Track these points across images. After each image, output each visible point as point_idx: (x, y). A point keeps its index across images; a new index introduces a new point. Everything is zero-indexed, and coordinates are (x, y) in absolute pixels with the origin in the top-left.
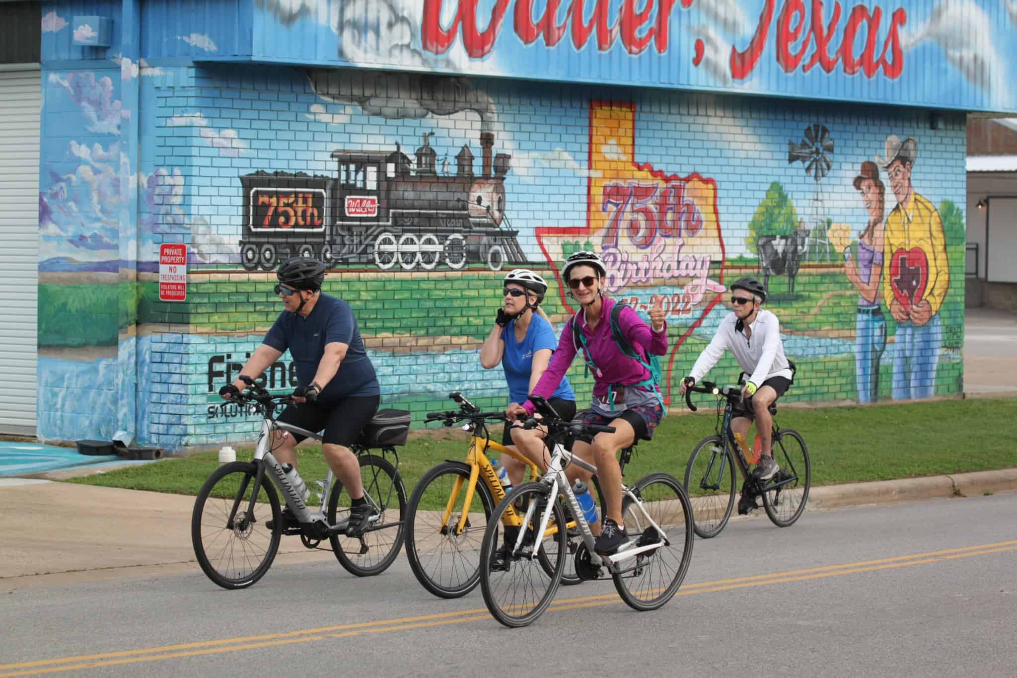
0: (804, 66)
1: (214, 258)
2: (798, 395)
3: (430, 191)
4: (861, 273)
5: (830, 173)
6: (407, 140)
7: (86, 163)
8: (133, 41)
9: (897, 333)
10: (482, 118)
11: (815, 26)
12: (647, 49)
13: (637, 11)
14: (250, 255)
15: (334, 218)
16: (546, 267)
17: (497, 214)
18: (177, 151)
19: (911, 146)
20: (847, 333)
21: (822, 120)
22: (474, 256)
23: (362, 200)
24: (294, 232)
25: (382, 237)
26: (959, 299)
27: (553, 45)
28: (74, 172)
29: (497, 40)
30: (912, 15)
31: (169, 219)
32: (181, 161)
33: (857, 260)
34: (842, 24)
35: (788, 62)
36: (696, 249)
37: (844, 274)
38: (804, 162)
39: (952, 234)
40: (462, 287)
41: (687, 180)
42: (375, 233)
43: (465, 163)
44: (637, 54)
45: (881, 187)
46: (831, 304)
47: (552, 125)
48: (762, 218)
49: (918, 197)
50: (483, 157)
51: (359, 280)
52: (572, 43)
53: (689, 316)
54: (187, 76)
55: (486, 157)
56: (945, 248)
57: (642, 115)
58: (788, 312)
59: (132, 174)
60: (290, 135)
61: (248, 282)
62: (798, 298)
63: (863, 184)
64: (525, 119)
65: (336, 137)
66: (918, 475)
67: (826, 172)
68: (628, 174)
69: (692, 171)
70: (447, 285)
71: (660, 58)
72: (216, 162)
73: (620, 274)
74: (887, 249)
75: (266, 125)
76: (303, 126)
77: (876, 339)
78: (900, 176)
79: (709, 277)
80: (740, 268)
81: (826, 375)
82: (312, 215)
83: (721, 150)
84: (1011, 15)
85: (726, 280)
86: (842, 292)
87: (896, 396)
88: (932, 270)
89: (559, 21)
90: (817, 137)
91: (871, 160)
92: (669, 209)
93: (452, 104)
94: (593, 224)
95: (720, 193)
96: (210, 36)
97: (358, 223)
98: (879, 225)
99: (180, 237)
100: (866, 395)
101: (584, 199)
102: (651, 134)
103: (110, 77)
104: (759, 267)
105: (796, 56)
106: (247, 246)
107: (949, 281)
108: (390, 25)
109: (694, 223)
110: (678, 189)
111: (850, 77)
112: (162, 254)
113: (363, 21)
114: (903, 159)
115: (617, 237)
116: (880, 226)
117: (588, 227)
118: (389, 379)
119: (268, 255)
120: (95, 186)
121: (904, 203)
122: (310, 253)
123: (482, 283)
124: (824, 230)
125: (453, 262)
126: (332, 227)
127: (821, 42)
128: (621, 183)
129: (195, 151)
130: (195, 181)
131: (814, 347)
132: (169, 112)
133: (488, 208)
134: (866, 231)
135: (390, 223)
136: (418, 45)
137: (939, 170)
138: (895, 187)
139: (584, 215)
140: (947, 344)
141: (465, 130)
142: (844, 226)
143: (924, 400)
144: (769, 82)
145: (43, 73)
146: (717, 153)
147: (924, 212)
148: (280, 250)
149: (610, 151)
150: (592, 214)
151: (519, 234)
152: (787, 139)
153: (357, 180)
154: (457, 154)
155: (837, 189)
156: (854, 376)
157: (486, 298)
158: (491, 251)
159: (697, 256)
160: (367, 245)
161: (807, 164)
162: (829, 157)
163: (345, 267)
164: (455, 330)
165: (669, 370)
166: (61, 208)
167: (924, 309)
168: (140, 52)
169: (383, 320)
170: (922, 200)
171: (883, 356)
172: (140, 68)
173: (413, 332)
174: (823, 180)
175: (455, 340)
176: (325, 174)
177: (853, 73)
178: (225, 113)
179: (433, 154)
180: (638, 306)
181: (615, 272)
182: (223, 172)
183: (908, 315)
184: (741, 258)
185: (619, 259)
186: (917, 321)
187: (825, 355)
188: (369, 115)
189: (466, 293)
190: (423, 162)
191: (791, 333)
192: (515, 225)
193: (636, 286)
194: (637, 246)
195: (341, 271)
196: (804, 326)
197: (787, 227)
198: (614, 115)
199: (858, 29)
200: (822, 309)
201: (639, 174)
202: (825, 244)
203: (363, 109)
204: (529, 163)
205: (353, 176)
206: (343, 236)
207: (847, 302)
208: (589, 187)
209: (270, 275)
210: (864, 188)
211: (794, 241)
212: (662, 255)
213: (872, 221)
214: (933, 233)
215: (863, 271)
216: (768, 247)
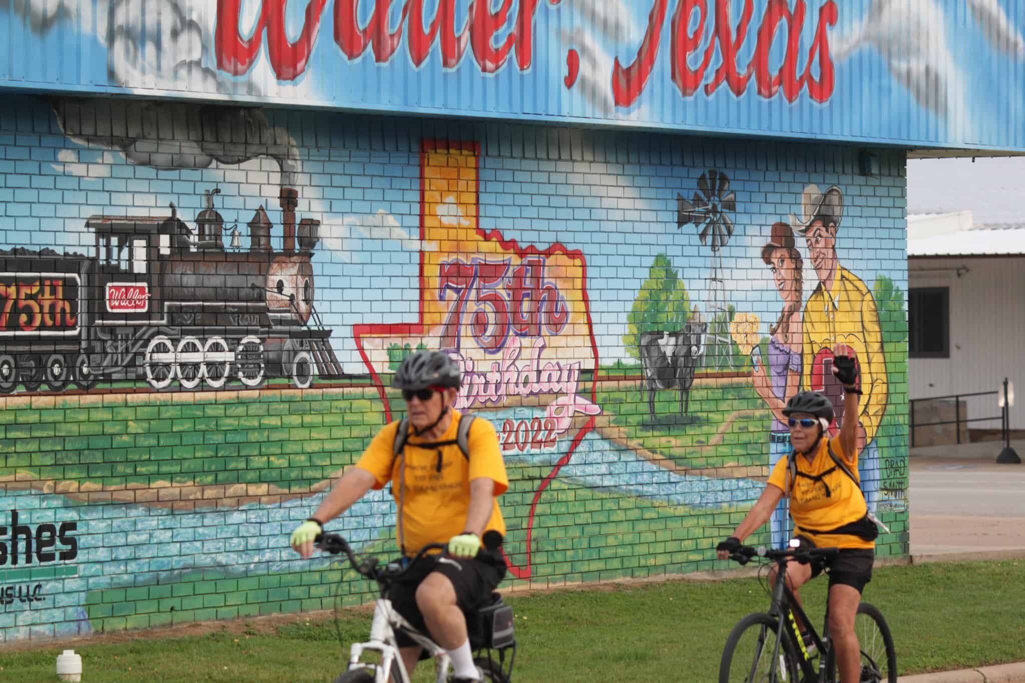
0: (706, 86)
2: (697, 562)
3: (216, 274)
4: (774, 384)
5: (732, 241)
6: (185, 201)
10: (281, 167)
11: (721, 30)
12: (506, 64)
13: (492, 10)
15: (91, 314)
16: (368, 381)
17: (303, 307)
19: (835, 199)
20: (756, 471)
21: (720, 164)
22: (275, 368)
23: (127, 289)
24: (39, 337)
25: (154, 342)
26: (901, 420)
27: (385, 60)
29: (312, 56)
30: (844, 10)
33: (769, 366)
34: (755, 24)
35: (686, 80)
36: (560, 353)
37: (752, 386)
38: (697, 224)
39: (891, 326)
40: (261, 412)
41: (548, 253)
42: (146, 337)
43: (262, 232)
44: (492, 71)
45: (797, 259)
46: (736, 430)
47: (372, 176)
48: (645, 307)
49: (845, 273)
50: (285, 224)
51: (126, 405)
52: (410, 59)
53: (554, 449)
55: (288, 223)
56: (882, 347)
57: (488, 160)
58: (679, 442)
60: (31, 195)
62: (694, 421)
63: (774, 255)
64: (338, 168)
65: (93, 198)
66: (936, 669)
67: (726, 238)
68: (471, 246)
69: (554, 240)
70: (241, 410)
71: (522, 77)
74: (807, 349)
76: (48, 182)
78: (822, 244)
79: (577, 393)
80: (618, 379)
82: (63, 310)
83: (591, 209)
84: (973, 8)
85: (600, 397)
86: (749, 412)
88: (866, 379)
89: (393, 27)
90: (713, 189)
91: (784, 220)
92: (524, 296)
93: (242, 148)
94: (427, 319)
95: (591, 272)
97: (123, 322)
98: (795, 314)
101: (416, 283)
102: (499, 187)
104: (642, 378)
105: (696, 72)
107: (888, 394)
108: (175, 34)
109: (557, 316)
110: (537, 266)
111: (767, 100)
113: (139, 27)
114: (826, 219)
115: (459, 337)
116: (798, 316)
117: (421, 324)
118: (168, 547)
119: (5, 370)
121: (828, 283)
122: (61, 366)
123: (287, 406)
124: (725, 322)
125: (248, 377)
126: (89, 328)
127: (729, 51)
128: (463, 259)
131: (715, 492)
133: (292, 298)
134: (779, 323)
135: (164, 322)
136: (212, 64)
137: (870, 233)
138: (816, 259)
139: (415, 307)
140: (887, 485)
141: (260, 185)
142: (750, 317)
144: (662, 112)
146: (586, 214)
147: (854, 295)
148: (23, 363)
149: (448, 213)
150: (426, 303)
151: (333, 335)
152: (676, 192)
153: (120, 259)
154: (250, 220)
155: (742, 263)
156: (768, 533)
157: (291, 427)
158: (297, 360)
159: (562, 363)
160: (136, 354)
161: (702, 227)
162: (730, 217)
163: (107, 386)
164: (251, 475)
165: (529, 529)
169: (158, 462)
170: (851, 277)
173: (197, 480)
174: (724, 251)
175: (253, 490)
176: (80, 251)
177: (770, 95)
179: (218, 220)
184: (619, 366)
187: (730, 503)
188: (134, 165)
189: (266, 421)
190: (207, 232)
191: (686, 472)
192: (327, 321)
193: (484, 407)
194: (486, 349)
195: (102, 392)
196: (702, 462)
197: (677, 318)
198: (452, 162)
199: (776, 32)
200: (726, 437)
201: (485, 246)
202: (727, 343)
203: (127, 155)
204: (343, 232)
205: (115, 256)
206: (104, 341)
207: (756, 426)
208: (421, 266)
209: (9, 399)
210: (775, 261)
211: (687, 339)
212: (517, 363)
213: (786, 309)
214: (866, 325)
215: (776, 381)
216: (653, 348)
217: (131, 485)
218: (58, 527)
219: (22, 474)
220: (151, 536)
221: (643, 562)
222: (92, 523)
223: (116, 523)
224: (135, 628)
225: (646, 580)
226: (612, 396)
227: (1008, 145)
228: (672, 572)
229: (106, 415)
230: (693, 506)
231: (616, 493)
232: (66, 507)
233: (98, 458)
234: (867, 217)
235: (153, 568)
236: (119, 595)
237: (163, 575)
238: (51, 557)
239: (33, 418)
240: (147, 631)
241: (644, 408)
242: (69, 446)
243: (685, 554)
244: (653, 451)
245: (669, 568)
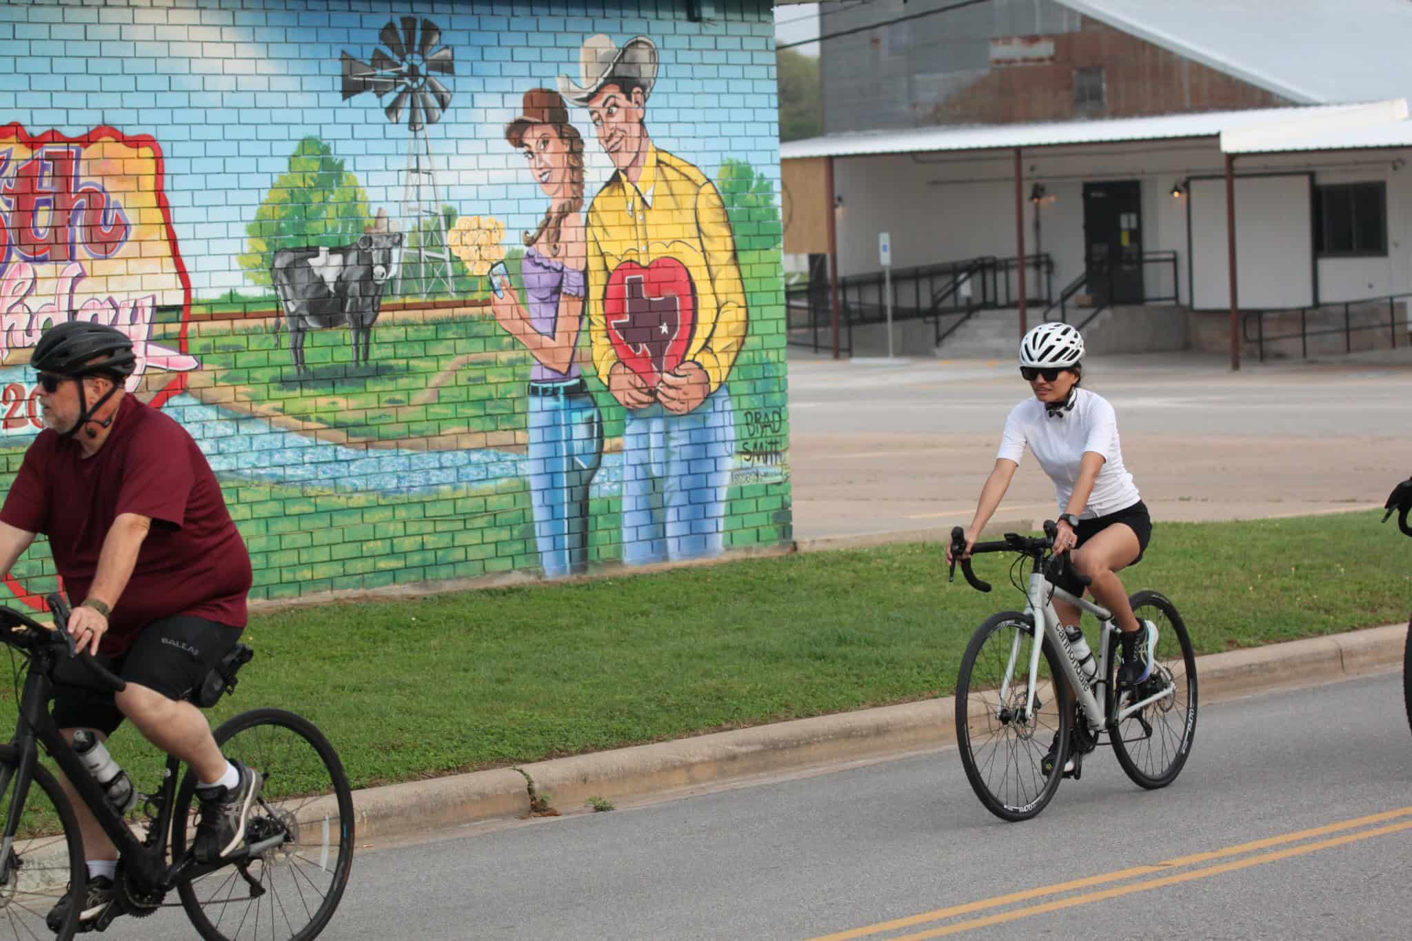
2: (393, 570)
4: (533, 315)
5: (448, 115)
9: (628, 430)
19: (643, 55)
20: (506, 438)
21: (422, 8)
33: (523, 289)
36: (114, 284)
37: (493, 319)
38: (380, 94)
39: (751, 229)
41: (86, 141)
45: (572, 139)
46: (463, 382)
48: (281, 213)
49: (663, 157)
56: (735, 256)
58: (353, 403)
62: (379, 372)
63: (528, 134)
67: (438, 112)
69: (98, 121)
74: (595, 264)
77: (578, 447)
78: (619, 116)
80: (232, 318)
81: (460, 525)
83: (170, 76)
85: (195, 345)
86: (490, 356)
87: (634, 558)
88: (706, 304)
90: (410, 43)
91: (547, 85)
92: (40, 203)
95: (169, 166)
98: (571, 216)
100: (560, 560)
104: (278, 314)
107: (747, 321)
109: (107, 230)
114: (626, 82)
116: (576, 219)
121: (632, 171)
124: (438, 231)
134: (541, 230)
138: (608, 139)
140: (750, 447)
142: (486, 222)
146: (160, 83)
147: (681, 187)
152: (337, 48)
155: (464, 146)
156: (529, 524)
159: (118, 299)
161: (389, 98)
162: (443, 82)
167: (691, 379)
170: (675, 162)
171: (597, 479)
174: (430, 130)
183: (652, 392)
184: (232, 298)
186: (674, 405)
191: (368, 445)
196: (402, 429)
197: (345, 228)
200: (443, 392)
202: (444, 260)
207: (502, 375)
210: (532, 143)
211: (365, 256)
212: (27, 301)
213: (555, 209)
214: (704, 227)
215: (538, 311)
216: (298, 272)
221: (287, 576)
225: (294, 601)
226: (219, 342)
228: (346, 587)
230: (385, 493)
231: (233, 480)
234: (700, 79)
241: (287, 356)
243: (371, 561)
244: (303, 418)
245: (338, 582)
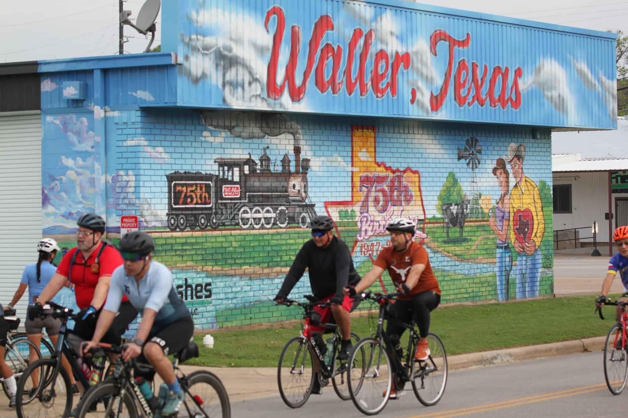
0: (469, 103)
1: (153, 224)
3: (268, 181)
5: (480, 166)
6: (255, 152)
7: (72, 169)
8: (101, 95)
9: (518, 259)
10: (294, 137)
11: (474, 80)
12: (386, 95)
13: (380, 73)
14: (172, 221)
15: (217, 198)
17: (304, 194)
18: (130, 161)
19: (522, 149)
20: (491, 260)
21: (475, 135)
22: (292, 220)
23: (231, 188)
24: (195, 208)
25: (242, 209)
26: (550, 239)
27: (336, 93)
28: (64, 175)
29: (306, 91)
30: (525, 71)
31: (126, 201)
32: (133, 166)
33: (496, 217)
34: (488, 77)
35: (460, 100)
36: (410, 213)
37: (489, 226)
38: (466, 159)
40: (287, 238)
41: (404, 172)
42: (239, 207)
43: (286, 164)
44: (380, 98)
45: (507, 173)
46: (482, 243)
47: (331, 141)
48: (445, 193)
49: (527, 179)
50: (296, 161)
51: (231, 235)
52: (346, 93)
54: (135, 116)
55: (297, 161)
56: (542, 209)
57: (379, 134)
58: (459, 249)
59: (102, 175)
60: (192, 150)
61: (172, 238)
62: (465, 240)
63: (497, 172)
64: (317, 137)
65: (217, 151)
66: (564, 340)
67: (478, 165)
68: (373, 169)
69: (407, 166)
70: (278, 237)
71: (393, 100)
72: (153, 167)
73: (370, 228)
74: (511, 210)
75: (178, 144)
76: (199, 144)
77: (507, 263)
78: (517, 167)
80: (433, 223)
81: (481, 285)
82: (205, 197)
83: (422, 153)
84: (577, 70)
85: (426, 230)
86: (488, 236)
87: (518, 296)
88: (536, 222)
89: (339, 80)
90: (472, 145)
91: (502, 157)
92: (395, 189)
93: (278, 130)
94: (355, 199)
95: (422, 179)
96: (150, 92)
99: (133, 212)
100: (503, 296)
101: (350, 184)
102: (384, 145)
103: (85, 117)
104: (443, 223)
105: (464, 97)
106: (171, 216)
107: (545, 228)
108: (250, 84)
109: (408, 197)
110: (400, 177)
111: (494, 108)
112: (122, 222)
113: (235, 81)
114: (519, 157)
115: (368, 206)
116: (507, 197)
117: (352, 201)
119: (182, 221)
120: (78, 183)
121: (520, 183)
122: (204, 220)
123: (297, 235)
124: (478, 199)
125: (281, 223)
126: (216, 204)
127: (478, 88)
128: (369, 174)
129: (141, 160)
130: (142, 178)
131: (474, 269)
132: (124, 138)
133: (299, 191)
134: (500, 199)
135: (247, 201)
136: (265, 95)
138: (514, 173)
139: (350, 194)
140: (545, 265)
141: (286, 145)
142: (488, 197)
143: (533, 299)
144: (451, 113)
145: (42, 116)
146: (419, 155)
147: (530, 188)
148: (189, 219)
149: (363, 156)
150: (354, 193)
151: (316, 206)
152: (457, 146)
153: (228, 175)
154: (281, 159)
155: (484, 175)
156: (496, 286)
158: (301, 216)
160: (235, 214)
161: (468, 161)
162: (479, 156)
163: (223, 227)
164: (283, 264)
166: (55, 196)
167: (532, 245)
168: (105, 102)
169: (245, 258)
170: (529, 181)
171: (511, 273)
172: (105, 112)
173: (261, 265)
174: (476, 170)
176: (212, 172)
177: (495, 106)
178: (157, 138)
179: (268, 159)
180: (380, 247)
181: (367, 227)
182: (157, 173)
183: (523, 248)
184: (434, 218)
185: (369, 220)
186: (528, 252)
187: (480, 273)
188: (234, 137)
189: (289, 241)
190: (264, 164)
191: (462, 261)
192: (314, 200)
193: (378, 235)
194: (379, 211)
195: (221, 230)
196: (468, 257)
197: (458, 198)
198: (364, 134)
199: (497, 80)
200: (478, 246)
201: (379, 169)
202: (479, 208)
203: (231, 133)
204: (320, 164)
205: (226, 174)
206: (222, 209)
207: (491, 242)
208: (352, 177)
209: (183, 233)
210: (498, 174)
211: (462, 206)
212: (392, 217)
213: (503, 194)
214: (536, 200)
215: (499, 223)
216: (448, 210)
217: (233, 268)
218: (204, 285)
219: (189, 263)
220: (242, 288)
222: (218, 283)
223: (227, 283)
224: (235, 326)
226: (431, 230)
227: (592, 125)
228: (456, 302)
229: (223, 239)
230: (465, 275)
232: (207, 277)
233: (220, 257)
234: (535, 156)
235: (243, 301)
236: (229, 313)
237: (247, 304)
238: (201, 297)
239: (193, 240)
240: (241, 327)
241: (445, 235)
242: (208, 252)
243: (462, 295)
244: (448, 252)
245: (455, 300)
